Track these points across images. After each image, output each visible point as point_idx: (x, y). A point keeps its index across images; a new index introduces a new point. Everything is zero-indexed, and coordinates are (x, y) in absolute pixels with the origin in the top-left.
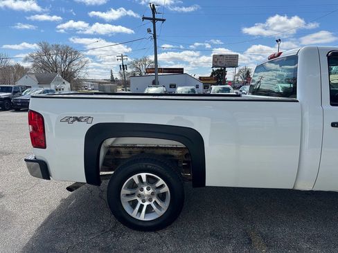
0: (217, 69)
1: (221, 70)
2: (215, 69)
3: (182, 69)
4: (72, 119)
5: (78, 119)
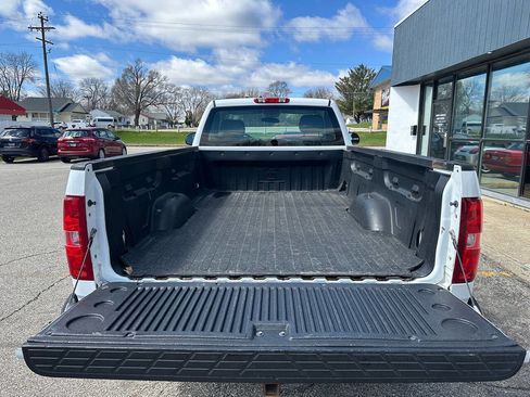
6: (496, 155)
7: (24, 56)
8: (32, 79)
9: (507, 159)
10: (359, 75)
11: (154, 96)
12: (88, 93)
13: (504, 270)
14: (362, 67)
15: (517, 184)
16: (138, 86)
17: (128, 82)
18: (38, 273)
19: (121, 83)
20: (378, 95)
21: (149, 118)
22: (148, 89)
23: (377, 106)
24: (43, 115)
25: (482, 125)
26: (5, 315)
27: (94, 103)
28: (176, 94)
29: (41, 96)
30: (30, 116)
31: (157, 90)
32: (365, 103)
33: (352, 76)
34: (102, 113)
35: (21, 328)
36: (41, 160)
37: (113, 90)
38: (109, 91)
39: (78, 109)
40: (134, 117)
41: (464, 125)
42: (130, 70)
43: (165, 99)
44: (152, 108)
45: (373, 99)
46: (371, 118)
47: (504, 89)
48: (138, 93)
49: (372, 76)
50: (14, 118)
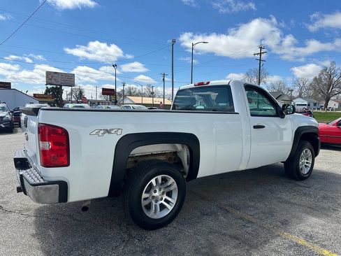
0: (51, 86)
1: (56, 88)
2: (49, 86)
3: (10, 84)
4: (102, 132)
5: (108, 131)
16: (331, 80)
17: (323, 79)
19: (317, 80)
27: (301, 94)
39: (285, 99)
42: (325, 70)
48: (330, 85)
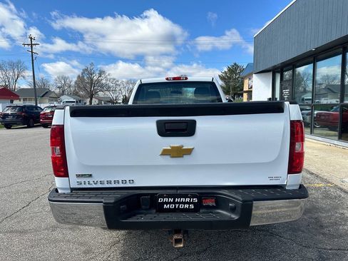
6: (323, 116)
7: (19, 62)
8: (24, 77)
9: (331, 117)
10: (234, 70)
11: (102, 86)
12: (59, 85)
13: (329, 182)
14: (235, 64)
15: (337, 133)
16: (92, 80)
17: (85, 78)
18: (28, 191)
19: (80, 78)
20: (246, 82)
21: (99, 100)
22: (98, 81)
23: (246, 88)
24: (30, 100)
25: (312, 100)
26: (8, 215)
27: (63, 92)
28: (116, 85)
29: (29, 87)
30: (22, 100)
31: (104, 82)
32: (238, 87)
33: (229, 70)
34: (69, 97)
35: (19, 222)
36: (29, 127)
37: (76, 83)
38: (73, 83)
39: (53, 95)
40: (89, 99)
41: (303, 99)
42: (87, 70)
43: (109, 87)
44: (101, 94)
45: (243, 84)
46: (242, 96)
47: (327, 76)
48: (92, 84)
49: (242, 70)
50: (12, 102)
